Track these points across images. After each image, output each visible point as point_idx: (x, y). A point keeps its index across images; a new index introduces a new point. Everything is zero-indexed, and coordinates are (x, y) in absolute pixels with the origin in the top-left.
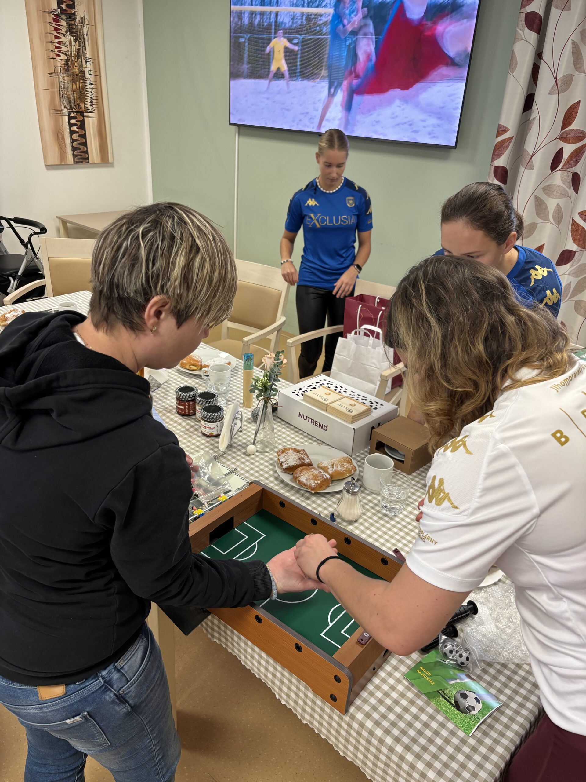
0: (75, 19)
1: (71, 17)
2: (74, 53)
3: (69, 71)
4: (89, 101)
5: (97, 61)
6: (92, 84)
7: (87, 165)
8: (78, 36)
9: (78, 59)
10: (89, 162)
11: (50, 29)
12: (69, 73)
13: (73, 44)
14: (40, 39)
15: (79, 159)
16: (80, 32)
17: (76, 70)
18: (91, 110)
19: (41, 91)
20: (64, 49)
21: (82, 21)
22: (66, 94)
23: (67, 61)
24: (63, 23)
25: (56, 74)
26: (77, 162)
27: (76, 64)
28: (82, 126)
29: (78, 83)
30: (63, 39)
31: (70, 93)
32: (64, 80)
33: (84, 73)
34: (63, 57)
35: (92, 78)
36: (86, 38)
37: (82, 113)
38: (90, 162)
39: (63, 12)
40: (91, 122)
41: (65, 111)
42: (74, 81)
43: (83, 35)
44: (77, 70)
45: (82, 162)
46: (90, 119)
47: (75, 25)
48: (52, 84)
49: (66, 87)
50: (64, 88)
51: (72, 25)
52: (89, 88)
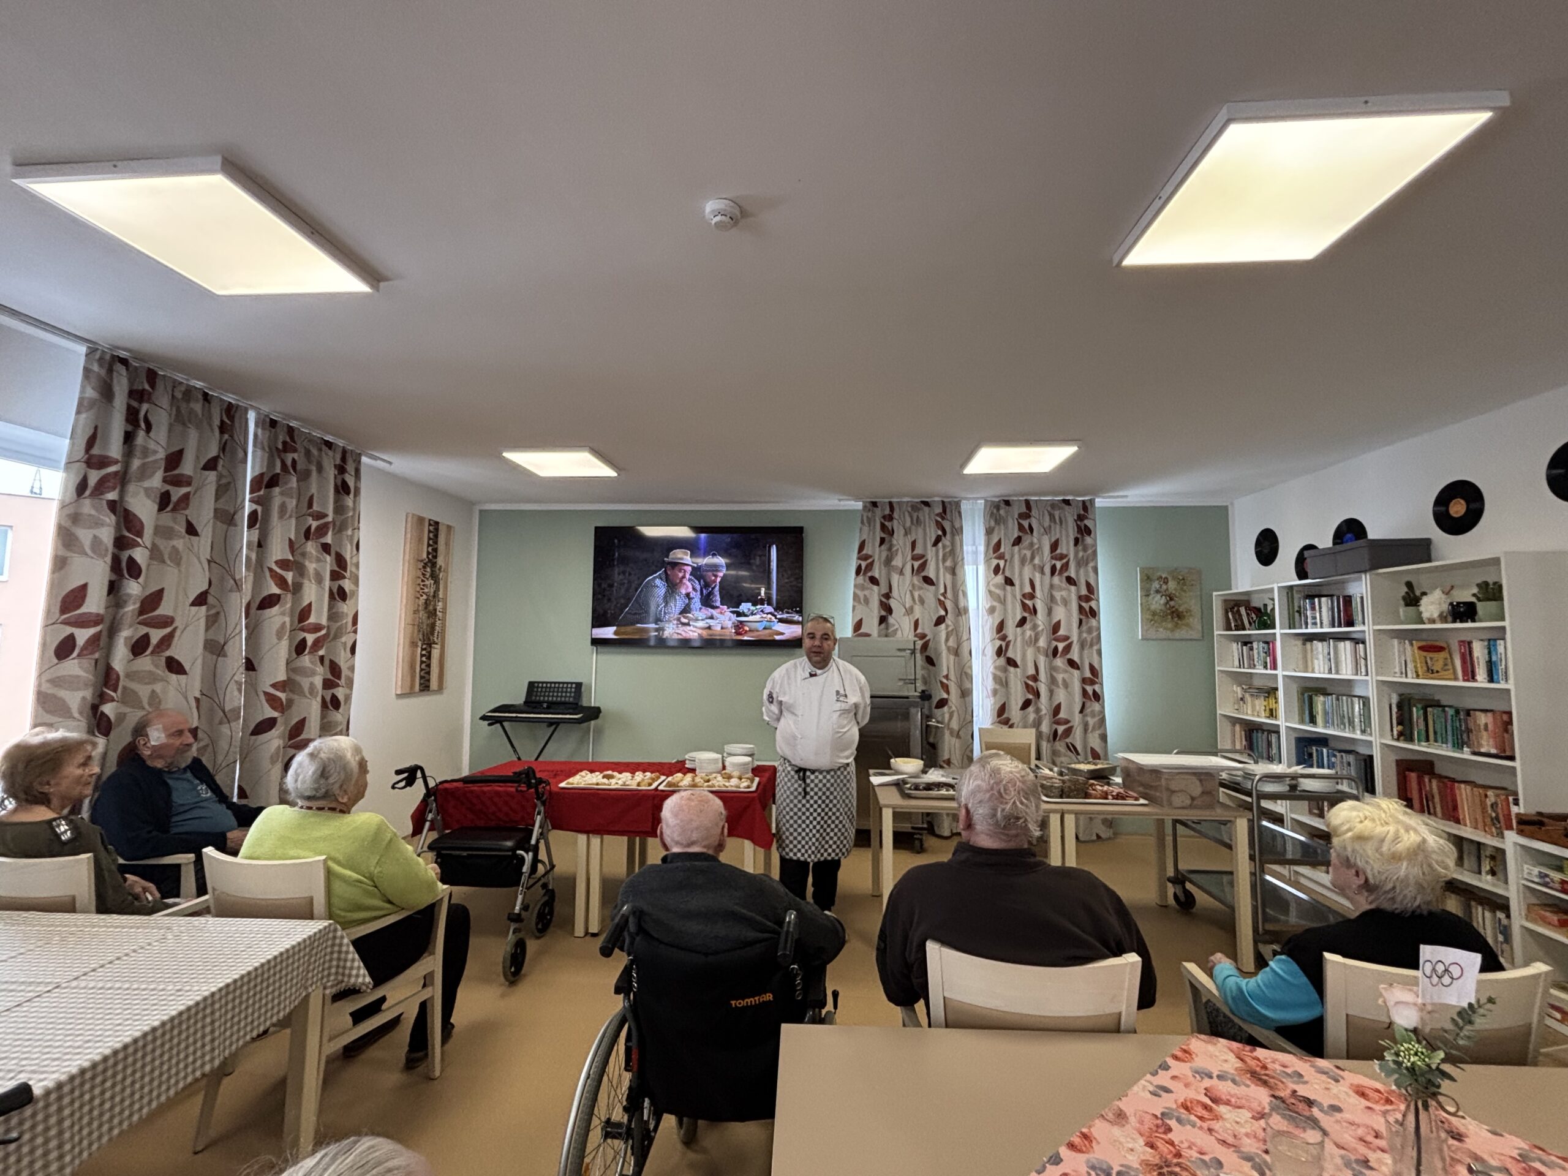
0: (436, 567)
1: (434, 565)
2: (432, 594)
3: (427, 609)
4: (436, 634)
5: (446, 601)
6: (440, 620)
7: (428, 693)
8: (437, 582)
9: (434, 599)
10: (429, 690)
11: (420, 574)
12: (427, 611)
13: (432, 586)
14: (412, 582)
15: (422, 687)
16: (438, 577)
17: (431, 608)
18: (437, 642)
19: (407, 625)
20: (426, 590)
21: (441, 568)
22: (423, 628)
23: (427, 600)
24: (428, 570)
25: (418, 611)
26: (422, 690)
27: (432, 603)
28: (429, 657)
29: (431, 619)
30: (427, 583)
31: (425, 627)
32: (423, 616)
33: (435, 610)
34: (425, 597)
35: (441, 615)
36: (441, 582)
37: (430, 645)
39: (430, 560)
40: (436, 653)
41: (420, 644)
42: (429, 617)
43: (440, 579)
45: (425, 691)
46: (435, 650)
47: (436, 571)
48: (414, 620)
50: (422, 623)
51: (434, 571)
52: (438, 623)
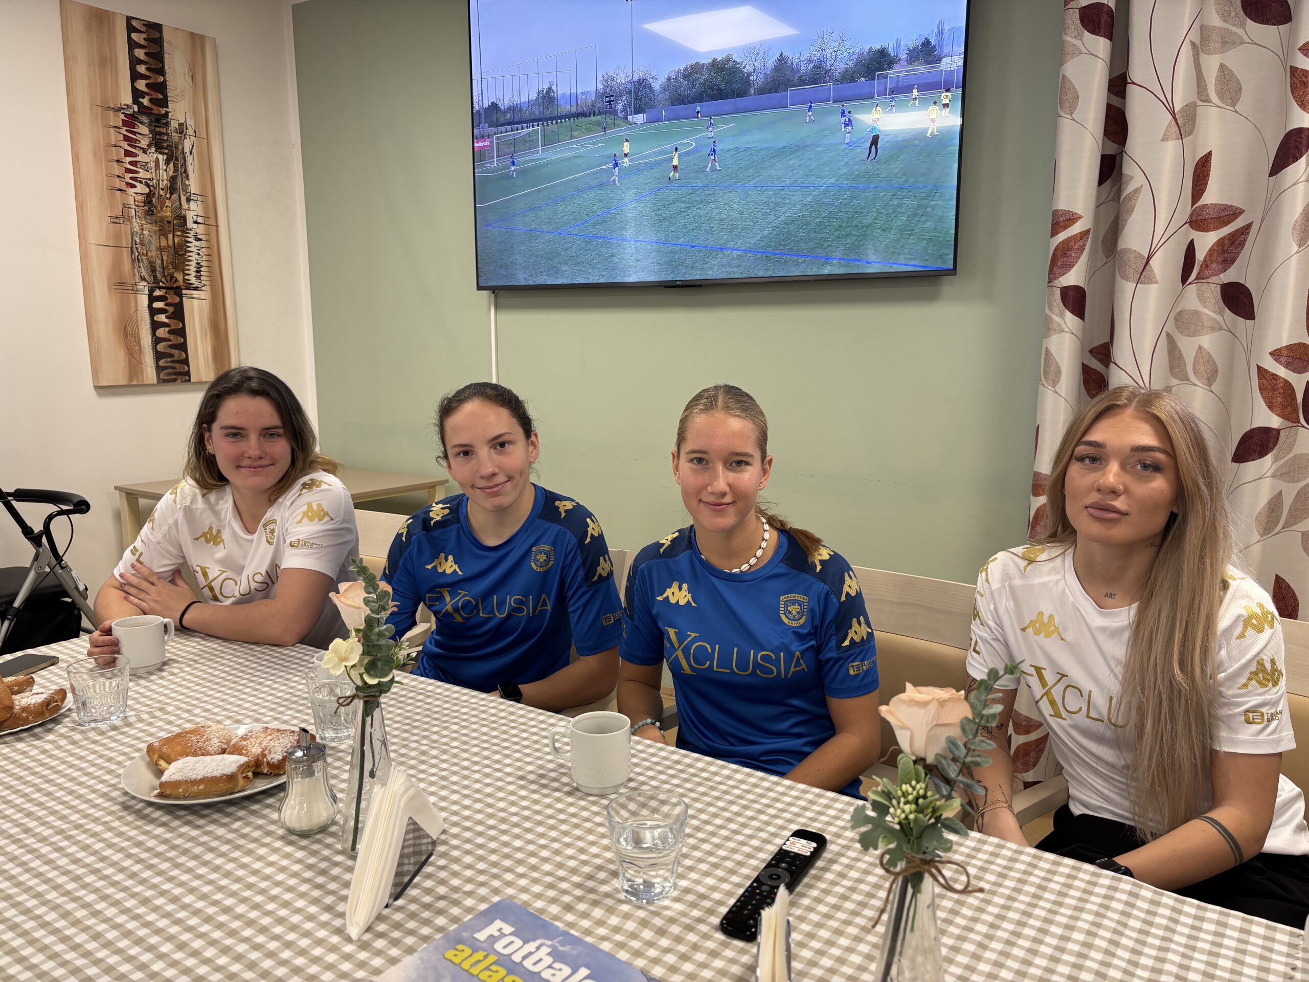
0: (167, 125)
1: (159, 121)
2: (164, 183)
3: (152, 214)
4: (192, 268)
5: (210, 199)
6: (200, 240)
7: (186, 386)
8: (174, 155)
9: (171, 194)
10: (189, 380)
11: (115, 137)
12: (153, 218)
13: (162, 166)
14: (95, 155)
15: (169, 374)
16: (177, 148)
17: (167, 213)
18: (197, 284)
19: (93, 249)
20: (142, 174)
21: (182, 129)
22: (146, 255)
23: (149, 197)
24: (144, 130)
25: (126, 218)
26: (165, 381)
27: (168, 203)
28: (178, 313)
29: (170, 236)
30: (142, 157)
31: (154, 253)
32: (142, 229)
33: (183, 218)
34: (141, 188)
35: (200, 230)
36: (189, 159)
37: (178, 291)
38: (193, 380)
39: (143, 110)
40: (196, 306)
41: (144, 287)
42: (162, 233)
43: (183, 152)
44: (169, 214)
45: (175, 380)
46: (195, 301)
47: (167, 134)
48: (118, 236)
49: (146, 242)
50: (142, 244)
51: (161, 134)
52: (194, 246)
